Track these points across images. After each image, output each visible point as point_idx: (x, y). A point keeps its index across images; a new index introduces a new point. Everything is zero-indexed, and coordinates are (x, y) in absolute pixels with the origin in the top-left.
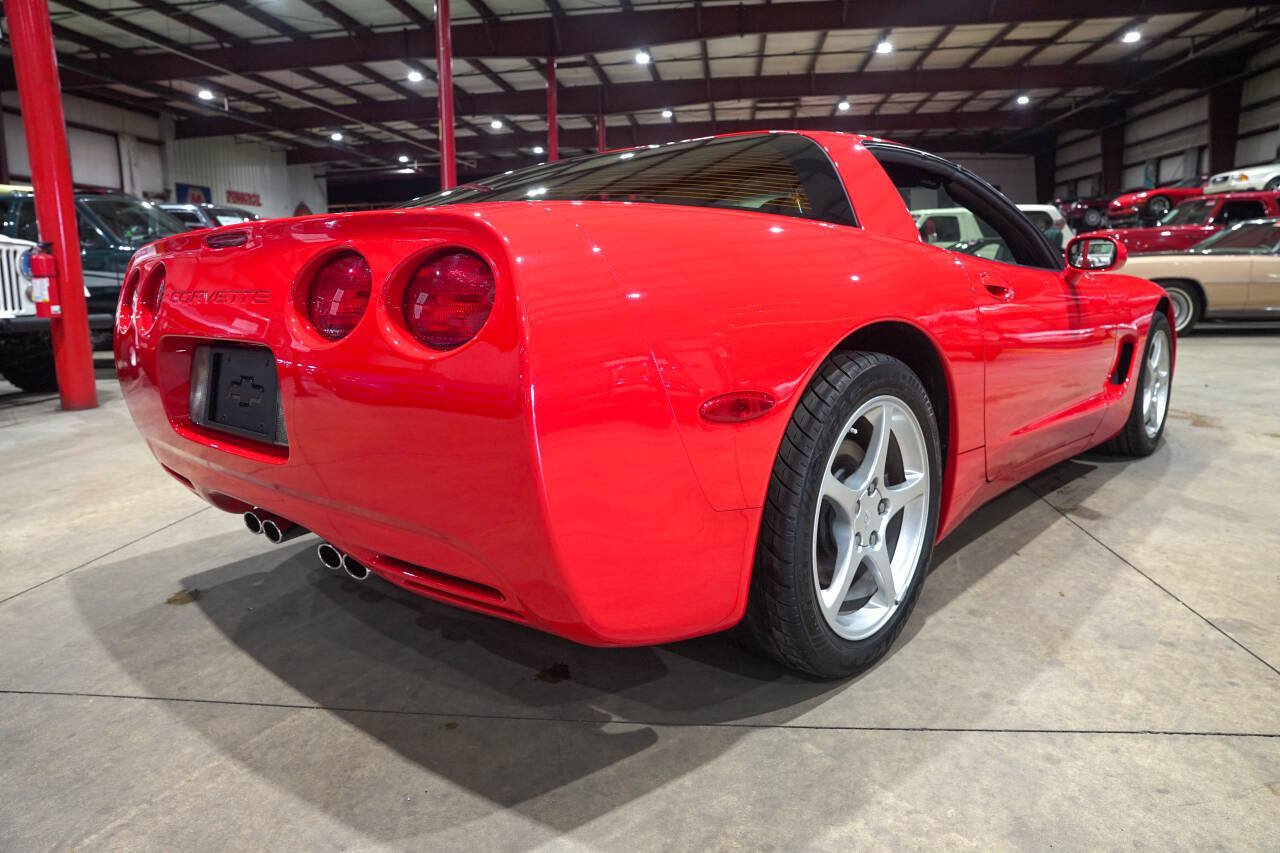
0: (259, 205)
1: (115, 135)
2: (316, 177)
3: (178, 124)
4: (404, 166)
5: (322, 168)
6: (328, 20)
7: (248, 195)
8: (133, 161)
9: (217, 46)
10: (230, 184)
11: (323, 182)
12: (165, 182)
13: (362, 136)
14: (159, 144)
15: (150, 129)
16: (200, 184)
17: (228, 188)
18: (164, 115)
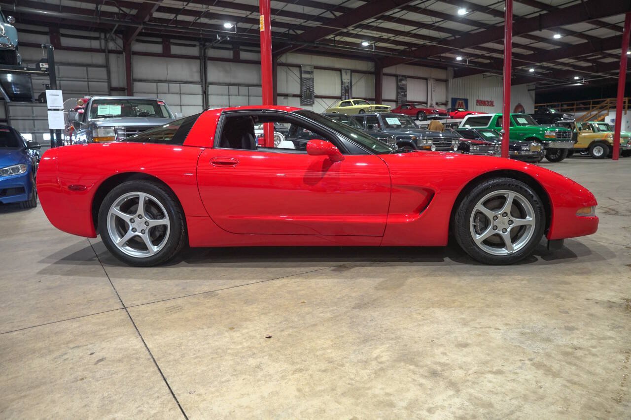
0: (493, 106)
1: (426, 79)
2: (529, 90)
3: (455, 71)
4: (576, 82)
5: (532, 85)
6: (497, 18)
7: (488, 101)
8: (433, 90)
9: (453, 38)
10: (478, 97)
11: (533, 93)
12: (447, 97)
13: (548, 68)
14: (446, 81)
15: (442, 75)
16: (463, 98)
17: (477, 99)
18: (449, 68)
